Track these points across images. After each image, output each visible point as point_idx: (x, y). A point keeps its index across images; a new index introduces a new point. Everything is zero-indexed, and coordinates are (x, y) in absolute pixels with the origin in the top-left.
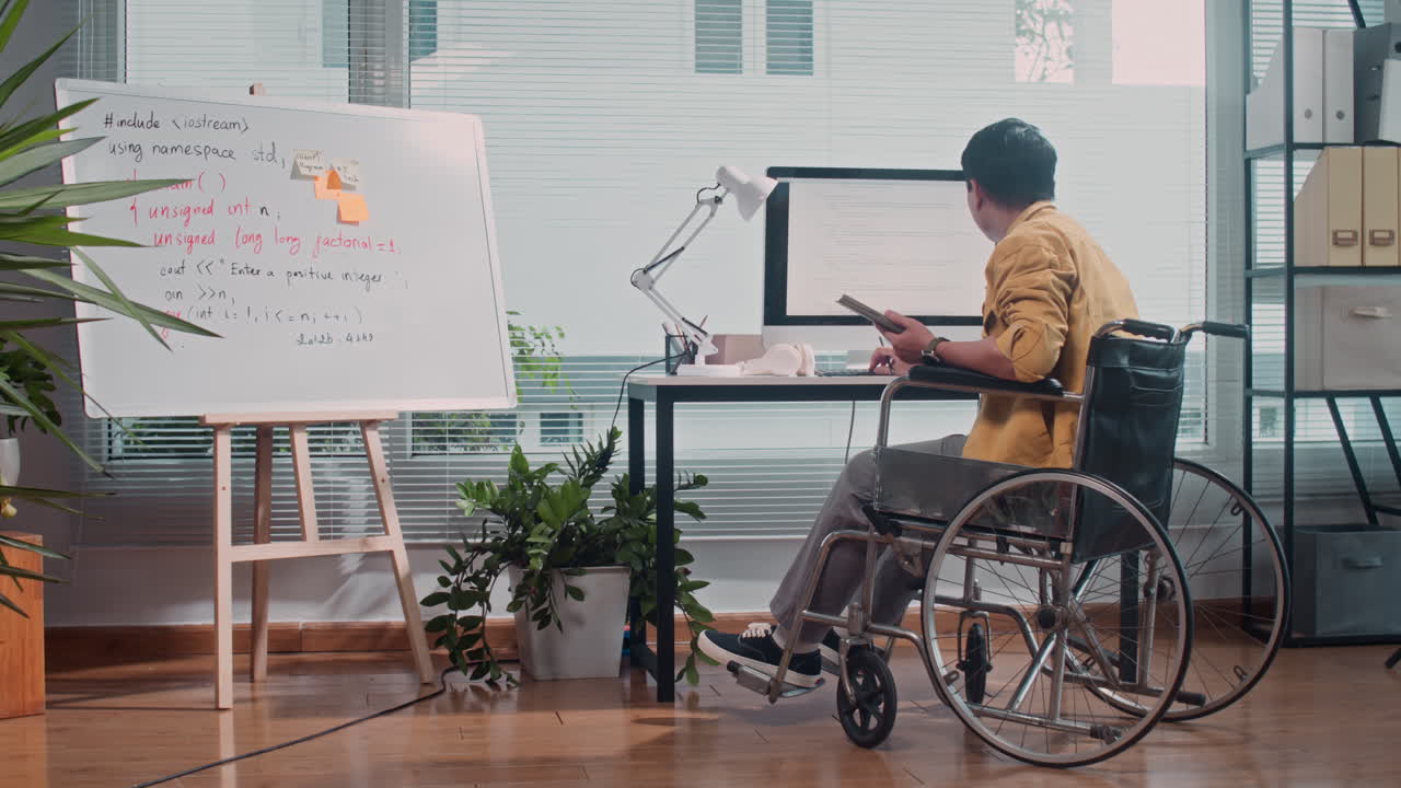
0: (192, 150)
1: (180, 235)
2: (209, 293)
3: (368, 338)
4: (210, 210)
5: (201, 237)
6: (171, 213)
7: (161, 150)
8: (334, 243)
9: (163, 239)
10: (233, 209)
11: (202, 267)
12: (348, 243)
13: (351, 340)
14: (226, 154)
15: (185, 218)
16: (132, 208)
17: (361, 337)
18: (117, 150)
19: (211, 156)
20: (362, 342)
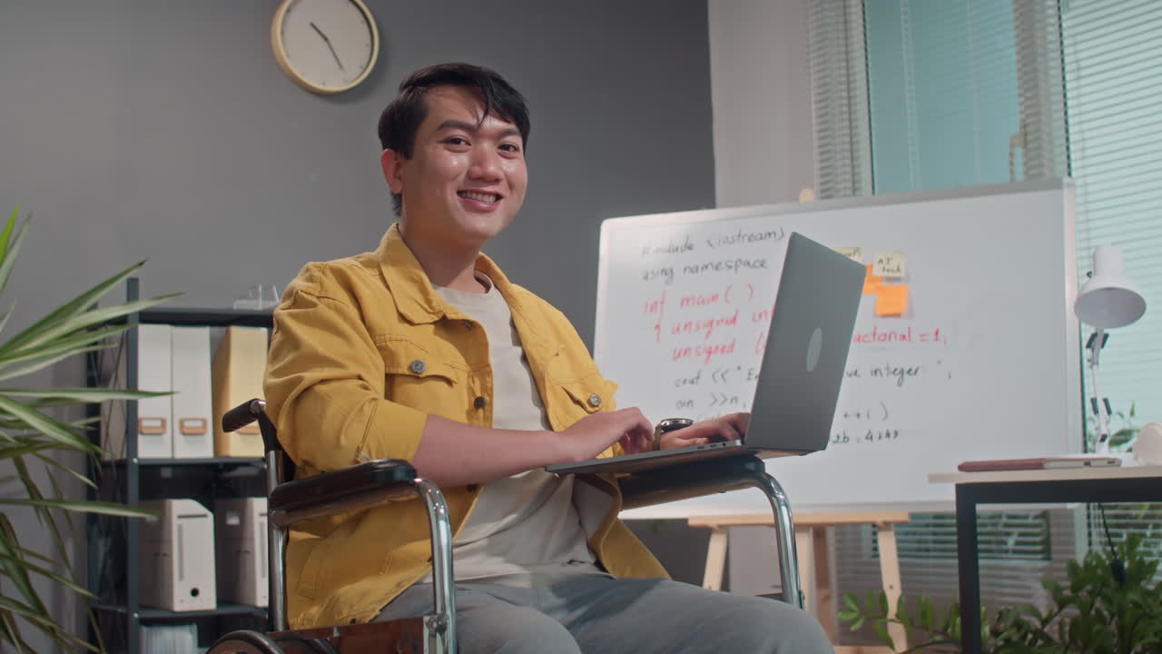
0: (723, 265)
1: (699, 347)
2: (721, 399)
3: (892, 435)
4: (734, 320)
5: (720, 347)
6: (694, 327)
7: (692, 271)
8: (866, 339)
9: (682, 353)
10: (757, 316)
11: (718, 376)
12: (882, 338)
13: (871, 438)
14: (758, 264)
15: (707, 330)
16: (657, 327)
17: (884, 435)
18: (650, 276)
19: (742, 268)
20: (884, 439)
